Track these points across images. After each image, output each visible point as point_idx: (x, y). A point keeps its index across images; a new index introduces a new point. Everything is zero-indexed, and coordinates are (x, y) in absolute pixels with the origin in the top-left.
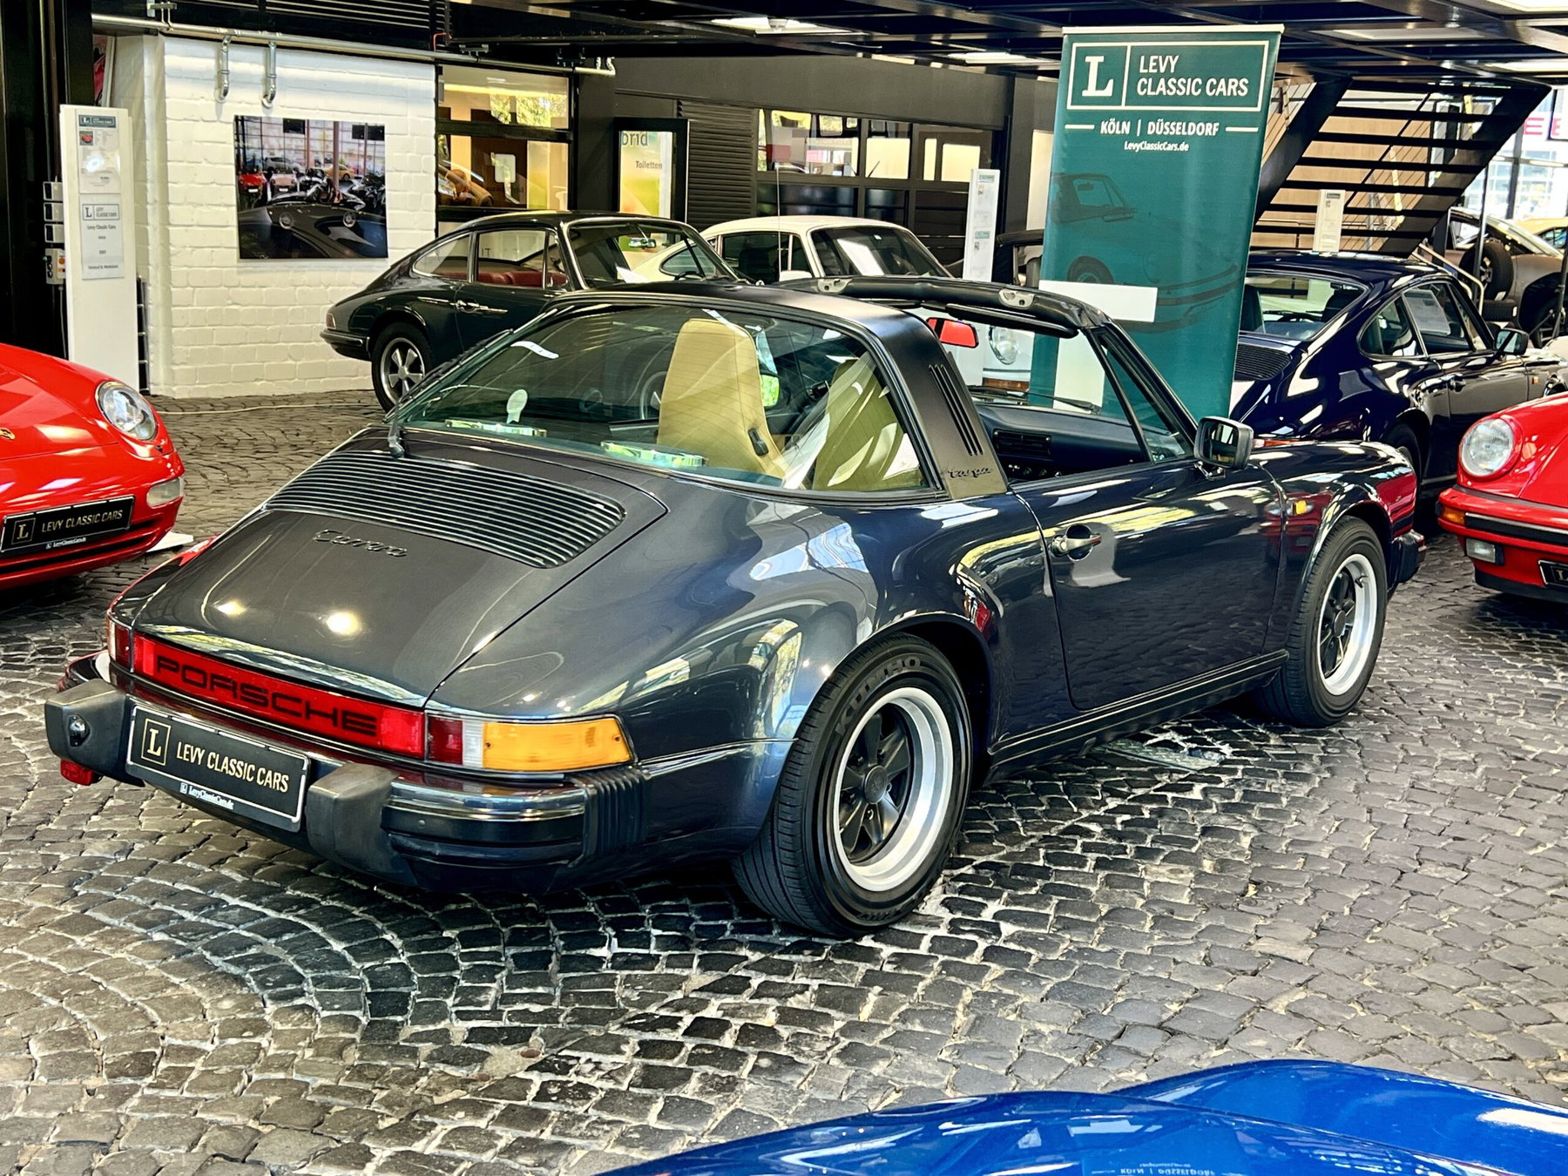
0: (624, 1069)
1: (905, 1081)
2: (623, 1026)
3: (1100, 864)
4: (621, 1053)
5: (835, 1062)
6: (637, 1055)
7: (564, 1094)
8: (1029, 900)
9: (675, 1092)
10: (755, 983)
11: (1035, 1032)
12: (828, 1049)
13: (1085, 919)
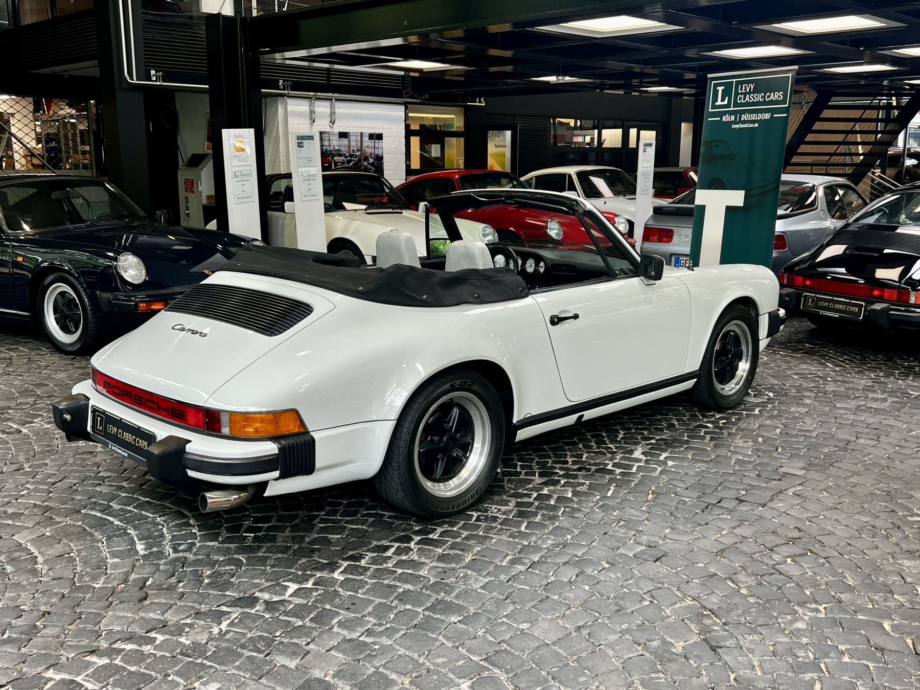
0: (511, 511)
1: (627, 517)
2: (508, 496)
3: (712, 439)
4: (509, 506)
5: (597, 510)
6: (515, 506)
7: (487, 519)
8: (681, 452)
9: (531, 520)
10: (562, 482)
11: (682, 501)
12: (594, 506)
13: (705, 459)
